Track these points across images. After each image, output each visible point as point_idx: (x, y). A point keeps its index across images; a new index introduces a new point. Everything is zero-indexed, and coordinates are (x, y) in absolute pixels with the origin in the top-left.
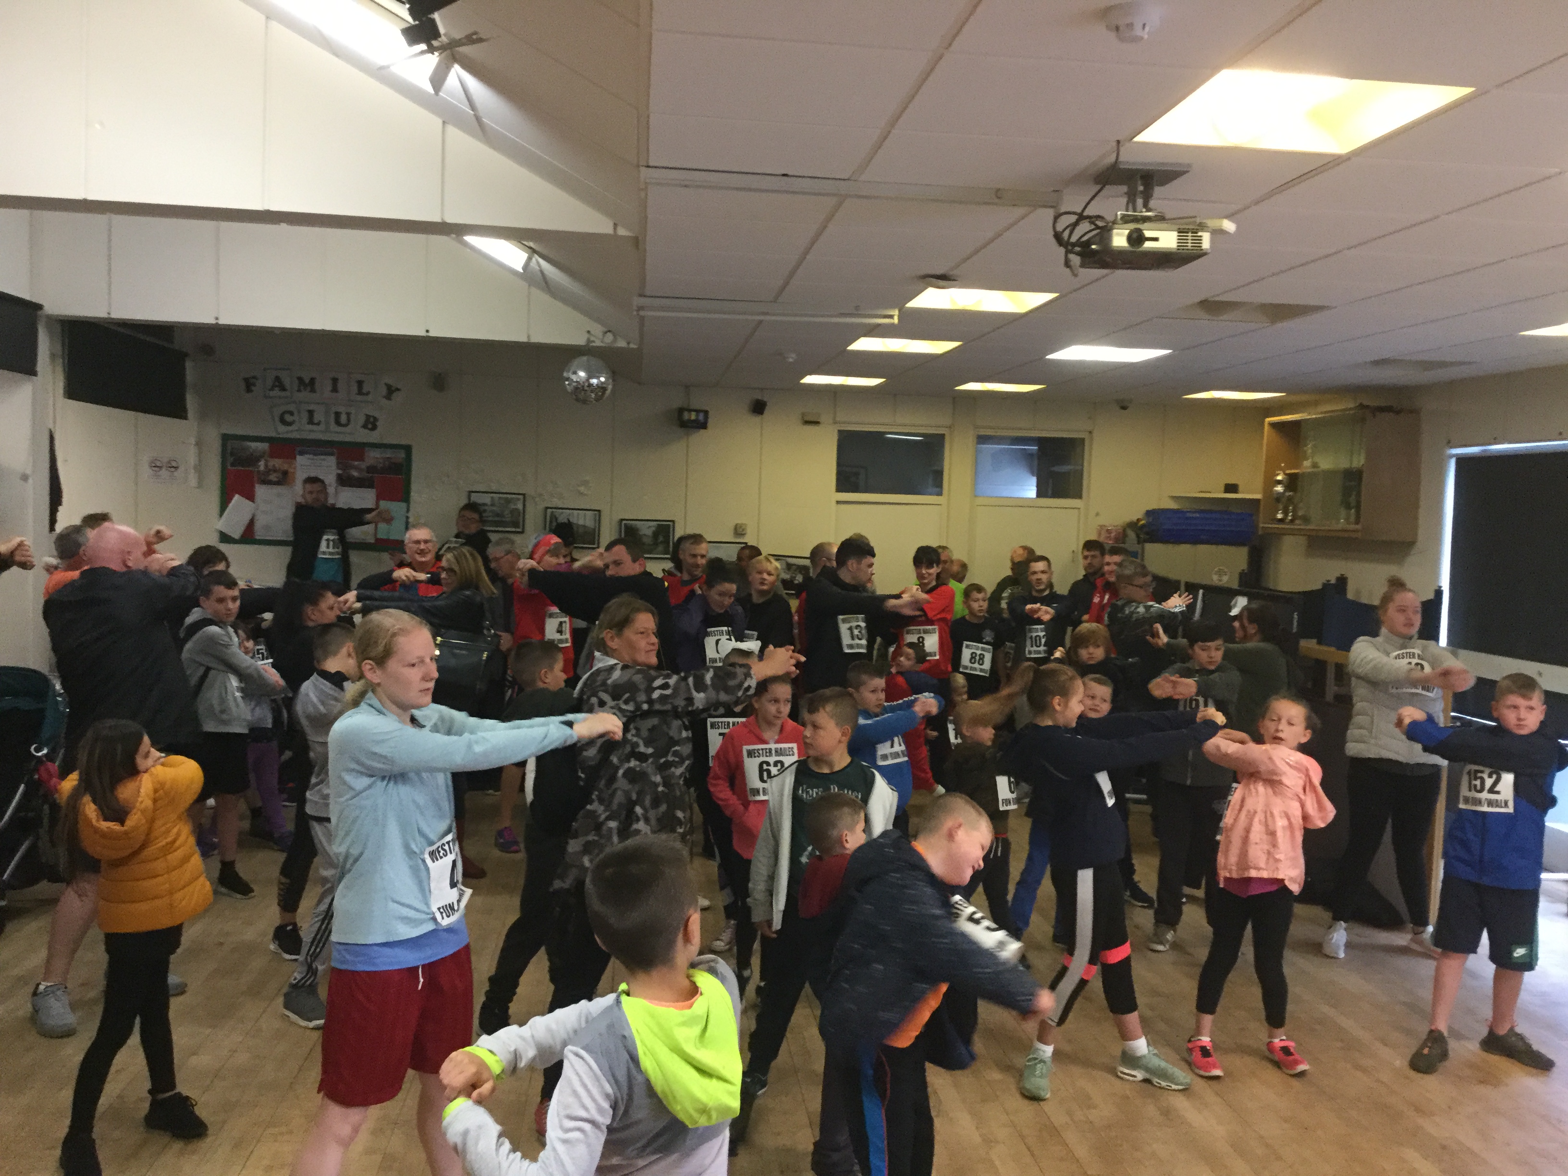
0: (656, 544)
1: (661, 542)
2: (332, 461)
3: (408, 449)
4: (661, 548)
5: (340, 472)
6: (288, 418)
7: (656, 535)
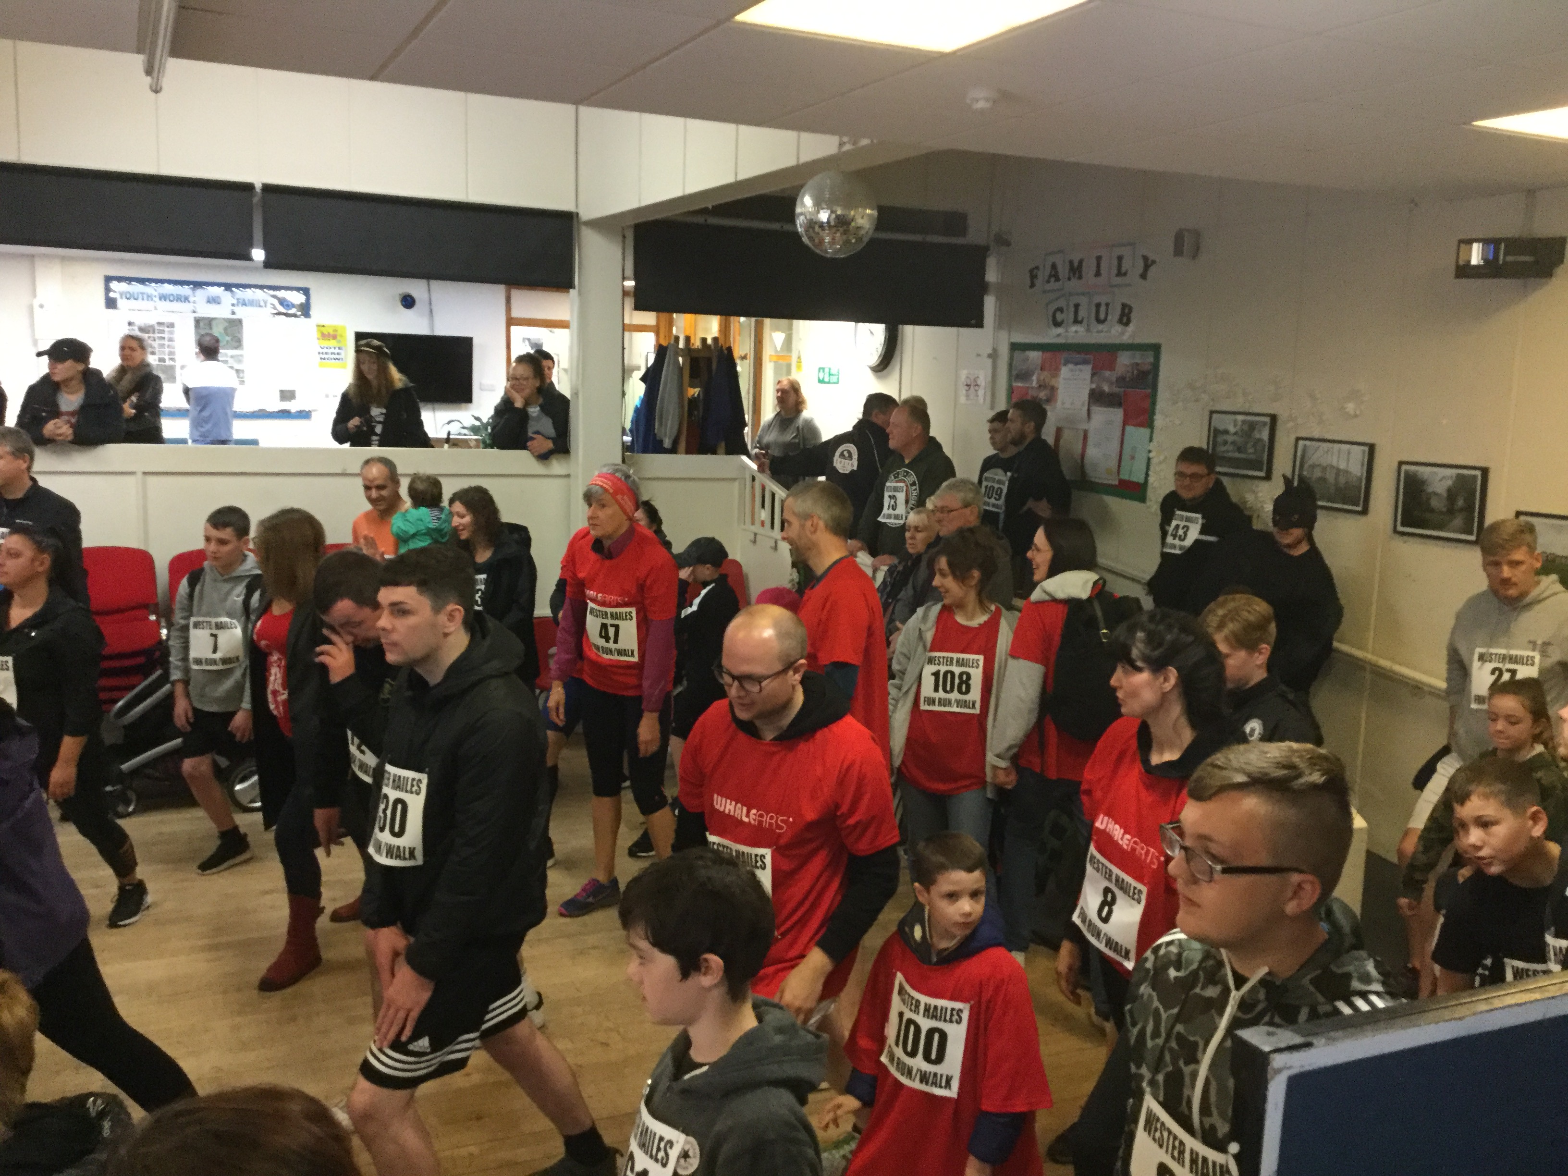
0: (1451, 511)
1: (1461, 510)
2: (1086, 371)
3: (1156, 349)
4: (1458, 521)
5: (1094, 386)
6: (1059, 317)
7: (1451, 495)
